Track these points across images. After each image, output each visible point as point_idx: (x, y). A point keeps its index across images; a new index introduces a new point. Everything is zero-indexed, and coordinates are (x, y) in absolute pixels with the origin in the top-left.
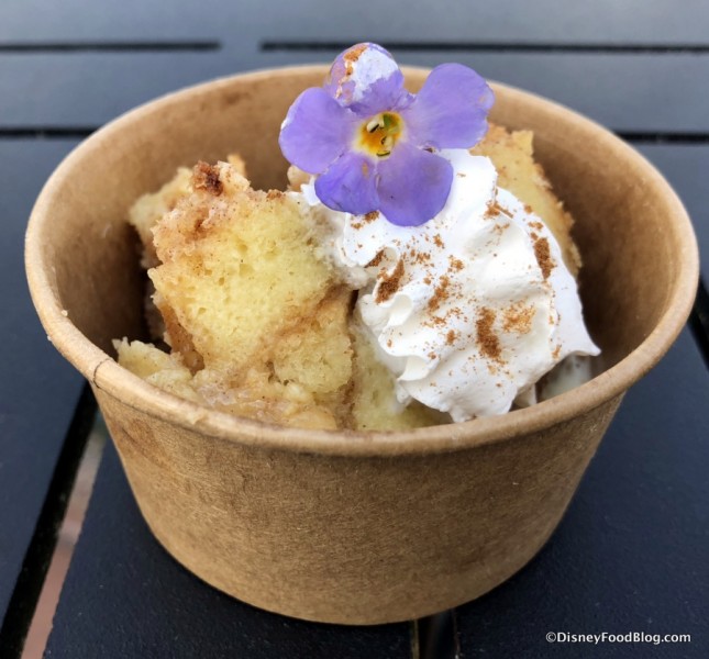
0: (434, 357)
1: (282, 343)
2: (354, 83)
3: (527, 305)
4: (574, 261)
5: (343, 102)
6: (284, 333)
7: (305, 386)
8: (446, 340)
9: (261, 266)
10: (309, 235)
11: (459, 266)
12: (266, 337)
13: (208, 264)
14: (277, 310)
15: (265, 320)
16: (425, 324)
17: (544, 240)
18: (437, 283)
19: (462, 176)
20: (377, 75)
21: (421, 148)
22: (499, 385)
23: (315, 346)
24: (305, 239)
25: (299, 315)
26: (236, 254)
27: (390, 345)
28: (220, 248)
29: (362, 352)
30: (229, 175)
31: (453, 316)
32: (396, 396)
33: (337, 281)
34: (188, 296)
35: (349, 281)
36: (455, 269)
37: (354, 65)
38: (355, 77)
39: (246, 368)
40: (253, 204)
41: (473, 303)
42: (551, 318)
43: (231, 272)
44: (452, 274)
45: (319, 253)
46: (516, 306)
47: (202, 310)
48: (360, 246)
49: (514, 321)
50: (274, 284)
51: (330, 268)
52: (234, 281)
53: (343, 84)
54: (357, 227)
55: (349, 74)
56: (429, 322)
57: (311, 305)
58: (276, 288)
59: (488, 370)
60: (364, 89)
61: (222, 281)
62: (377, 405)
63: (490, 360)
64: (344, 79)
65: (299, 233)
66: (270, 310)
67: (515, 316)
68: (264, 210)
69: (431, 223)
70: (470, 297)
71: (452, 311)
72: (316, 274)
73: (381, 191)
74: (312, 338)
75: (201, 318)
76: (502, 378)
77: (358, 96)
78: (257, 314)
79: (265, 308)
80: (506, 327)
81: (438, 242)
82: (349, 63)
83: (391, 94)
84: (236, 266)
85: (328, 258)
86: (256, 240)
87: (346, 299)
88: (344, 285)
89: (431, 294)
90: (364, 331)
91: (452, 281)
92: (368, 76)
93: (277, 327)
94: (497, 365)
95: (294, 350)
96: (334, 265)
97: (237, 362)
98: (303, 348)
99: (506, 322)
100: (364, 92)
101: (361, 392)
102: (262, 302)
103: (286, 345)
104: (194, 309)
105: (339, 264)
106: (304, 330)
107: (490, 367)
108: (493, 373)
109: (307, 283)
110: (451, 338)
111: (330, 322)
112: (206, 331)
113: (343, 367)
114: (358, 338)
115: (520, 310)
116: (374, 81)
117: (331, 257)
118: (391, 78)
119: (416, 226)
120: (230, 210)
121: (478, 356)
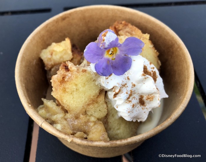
0: (129, 112)
1: (88, 107)
2: (105, 43)
3: (153, 95)
4: (159, 64)
5: (102, 48)
6: (89, 105)
7: (95, 117)
8: (132, 107)
9: (81, 89)
10: (93, 79)
11: (134, 85)
12: (84, 106)
13: (67, 90)
14: (87, 99)
15: (83, 102)
16: (127, 103)
17: (155, 72)
18: (129, 93)
19: (134, 61)
20: (111, 40)
21: (123, 55)
22: (145, 112)
23: (97, 107)
24: (92, 80)
25: (92, 100)
26: (74, 87)
27: (117, 108)
28: (70, 86)
29: (109, 106)
30: (71, 68)
31: (133, 99)
32: (118, 115)
33: (102, 89)
34: (62, 98)
35: (105, 89)
36: (133, 87)
37: (105, 38)
38: (105, 41)
39: (79, 113)
40: (78, 75)
41: (138, 94)
42: (159, 99)
43: (73, 91)
44: (133, 88)
45: (97, 83)
46: (149, 95)
47: (66, 101)
48: (108, 83)
49: (149, 98)
50: (85, 93)
51: (100, 86)
52: (74, 93)
53: (102, 43)
54: (107, 78)
55: (104, 41)
56: (127, 102)
57: (95, 97)
58: (86, 94)
59: (142, 109)
60: (108, 44)
61: (71, 94)
62: (113, 117)
63: (142, 107)
64: (102, 42)
65: (91, 79)
66: (85, 100)
67: (149, 97)
68: (82, 76)
69: (126, 73)
70: (137, 93)
71: (133, 98)
72: (96, 89)
73: (112, 66)
74: (96, 105)
75: (66, 102)
76: (145, 110)
77: (106, 46)
78: (81, 100)
79: (83, 99)
80: (147, 99)
81: (128, 79)
82: (104, 38)
83: (115, 44)
84: (75, 90)
85: (99, 84)
86: (80, 83)
87: (104, 93)
88: (103, 90)
89: (128, 96)
90: (109, 100)
91: (133, 90)
92: (109, 40)
93: (87, 103)
94: (144, 107)
95: (92, 108)
96: (101, 86)
97: (77, 112)
98: (94, 108)
99: (147, 98)
100: (108, 45)
101: (109, 115)
102: (82, 98)
103: (90, 107)
104: (64, 101)
105: (102, 85)
106: (94, 104)
107: (142, 108)
108: (143, 109)
109: (94, 92)
110: (133, 106)
111: (101, 101)
112: (68, 105)
113: (105, 112)
114: (108, 102)
115: (150, 96)
116: (111, 42)
117: (100, 84)
118: (115, 40)
119: (122, 75)
120: (72, 76)
121: (139, 106)
